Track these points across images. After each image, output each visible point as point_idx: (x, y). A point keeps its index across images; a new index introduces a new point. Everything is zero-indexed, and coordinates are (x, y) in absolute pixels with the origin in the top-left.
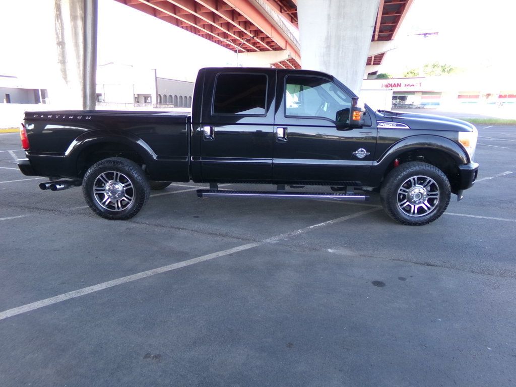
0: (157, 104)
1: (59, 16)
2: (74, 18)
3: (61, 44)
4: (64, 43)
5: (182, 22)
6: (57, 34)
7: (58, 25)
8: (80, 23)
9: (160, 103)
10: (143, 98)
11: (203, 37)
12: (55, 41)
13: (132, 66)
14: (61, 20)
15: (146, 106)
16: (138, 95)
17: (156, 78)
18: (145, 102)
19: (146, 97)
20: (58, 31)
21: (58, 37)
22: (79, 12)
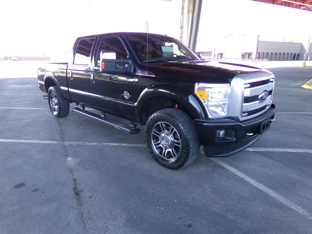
0: (256, 58)
1: (182, 13)
2: (189, 12)
3: (182, 27)
4: (183, 27)
5: (292, 4)
6: (181, 23)
7: (181, 18)
8: (191, 15)
9: (259, 58)
10: (248, 55)
11: (296, 8)
12: (180, 26)
13: (244, 35)
14: (183, 14)
15: (248, 60)
16: (245, 53)
17: (258, 41)
18: (249, 57)
19: (250, 55)
20: (181, 21)
21: (181, 25)
22: (191, 8)
